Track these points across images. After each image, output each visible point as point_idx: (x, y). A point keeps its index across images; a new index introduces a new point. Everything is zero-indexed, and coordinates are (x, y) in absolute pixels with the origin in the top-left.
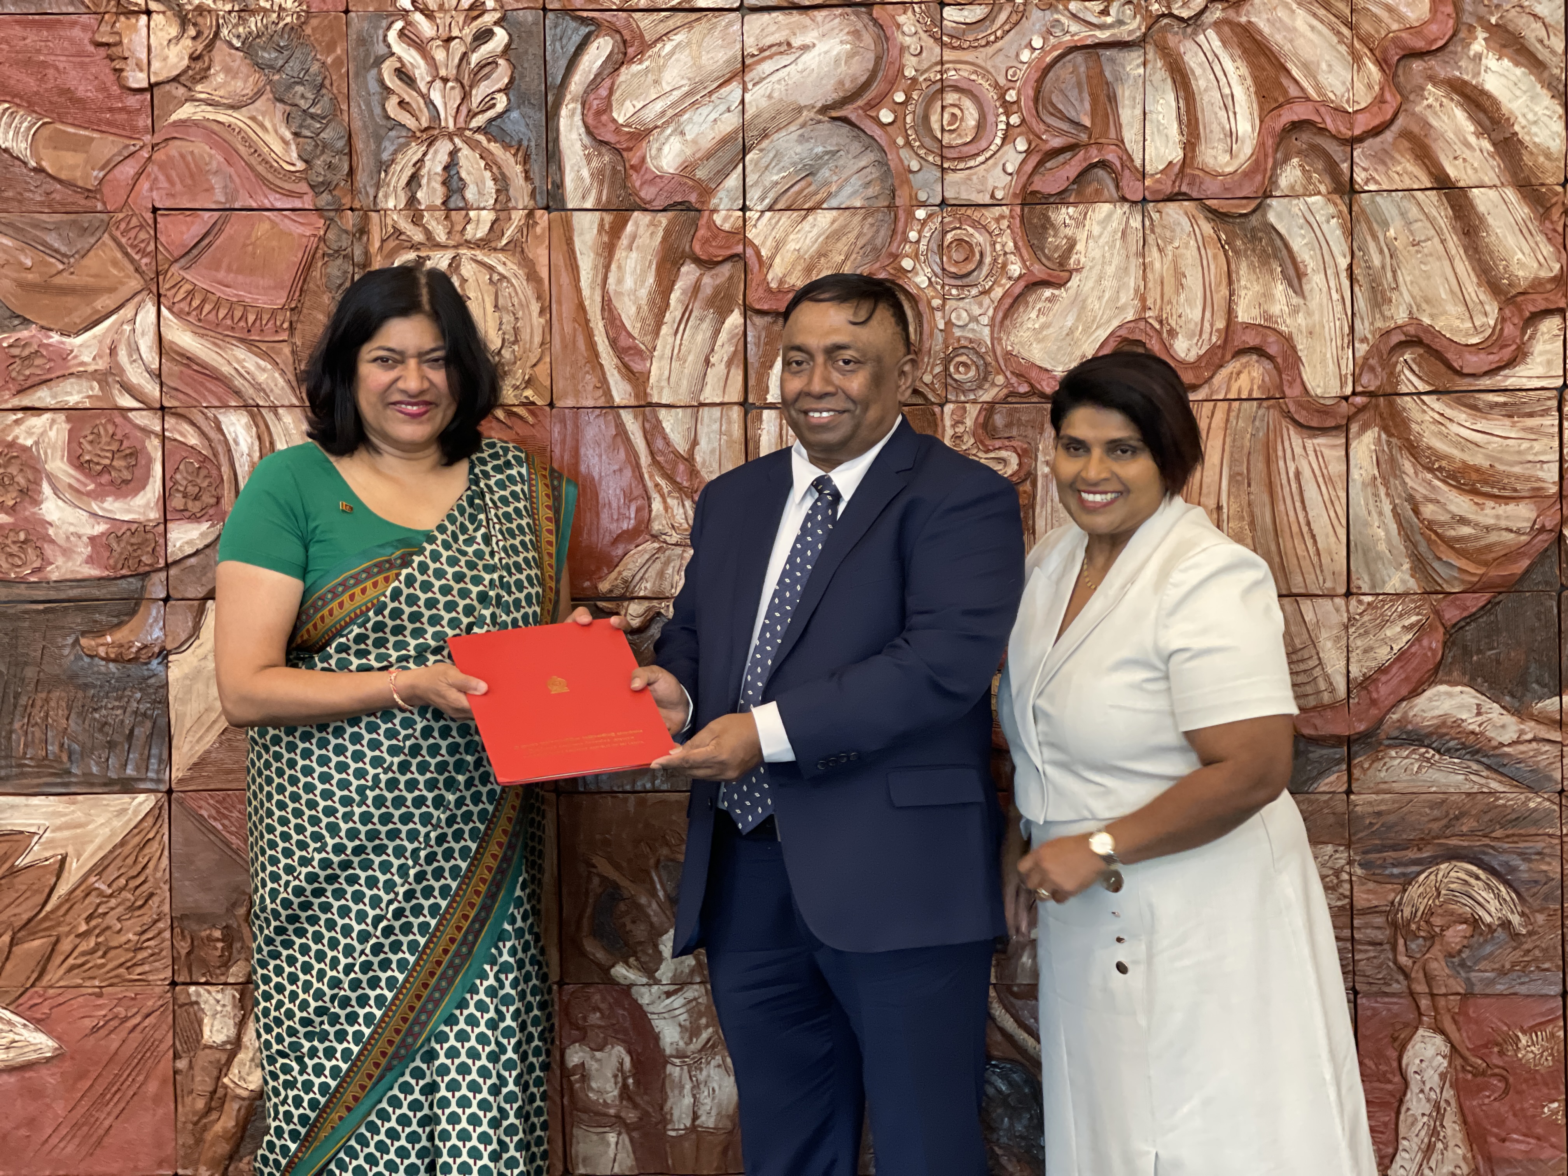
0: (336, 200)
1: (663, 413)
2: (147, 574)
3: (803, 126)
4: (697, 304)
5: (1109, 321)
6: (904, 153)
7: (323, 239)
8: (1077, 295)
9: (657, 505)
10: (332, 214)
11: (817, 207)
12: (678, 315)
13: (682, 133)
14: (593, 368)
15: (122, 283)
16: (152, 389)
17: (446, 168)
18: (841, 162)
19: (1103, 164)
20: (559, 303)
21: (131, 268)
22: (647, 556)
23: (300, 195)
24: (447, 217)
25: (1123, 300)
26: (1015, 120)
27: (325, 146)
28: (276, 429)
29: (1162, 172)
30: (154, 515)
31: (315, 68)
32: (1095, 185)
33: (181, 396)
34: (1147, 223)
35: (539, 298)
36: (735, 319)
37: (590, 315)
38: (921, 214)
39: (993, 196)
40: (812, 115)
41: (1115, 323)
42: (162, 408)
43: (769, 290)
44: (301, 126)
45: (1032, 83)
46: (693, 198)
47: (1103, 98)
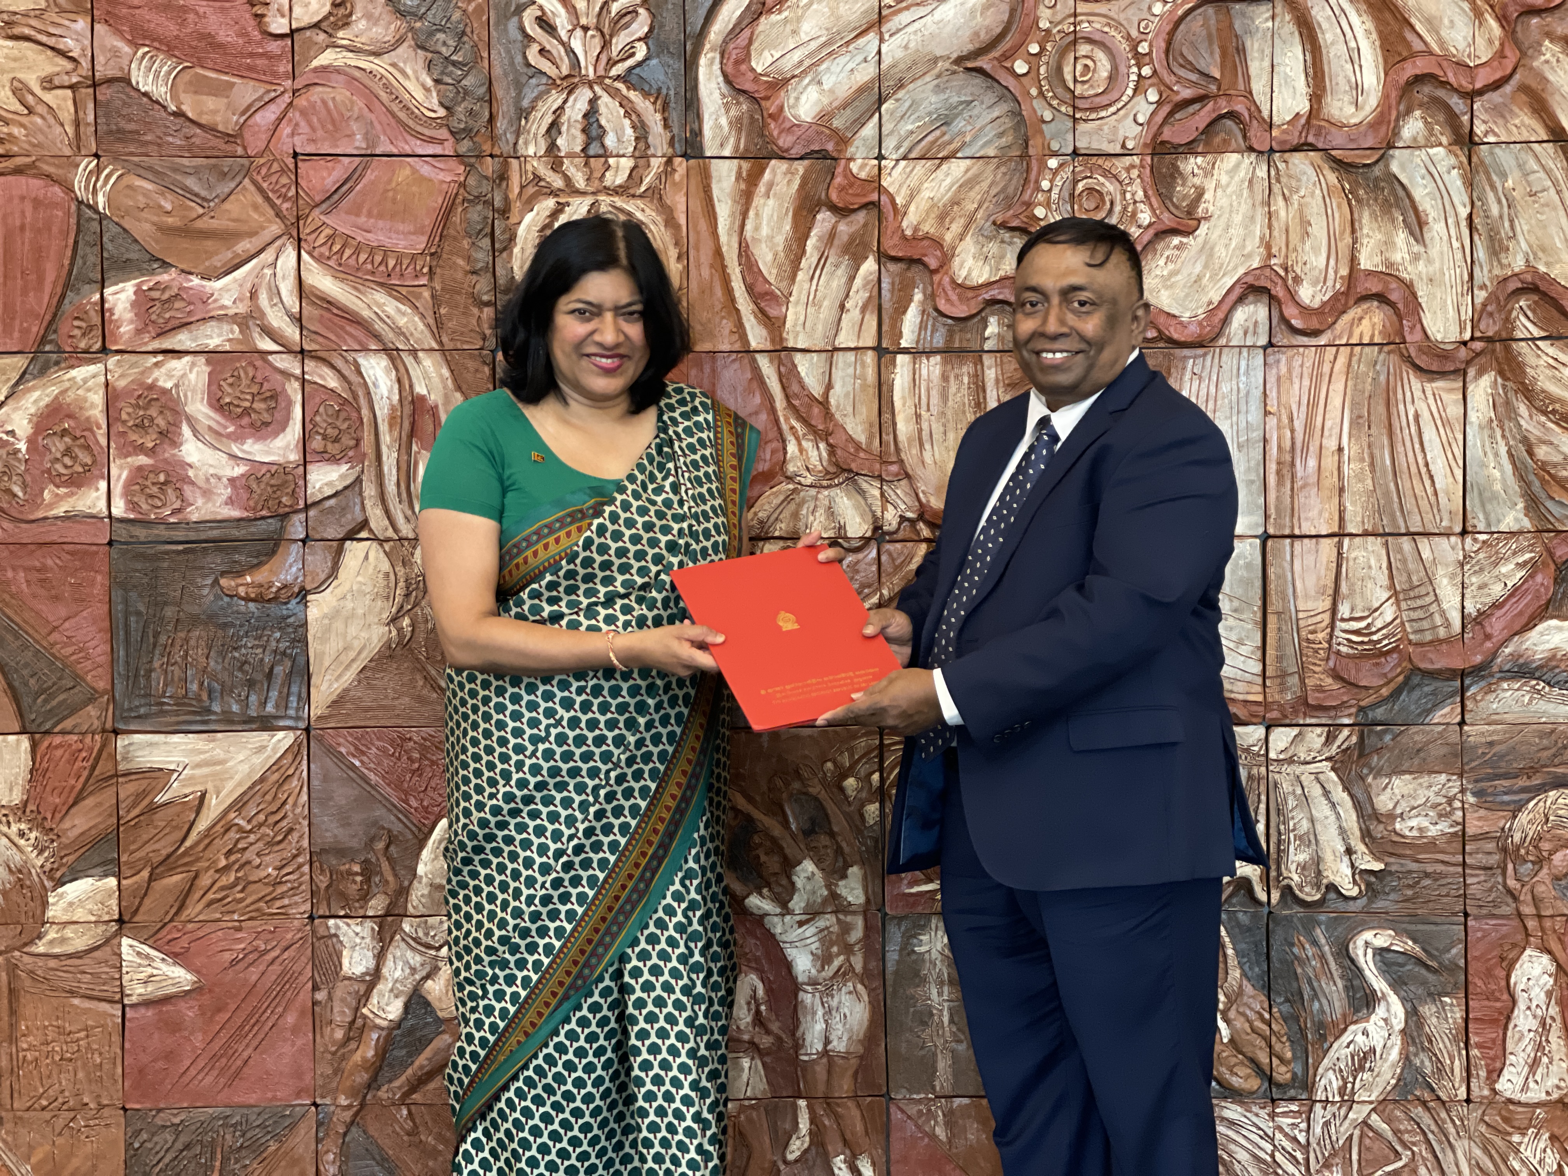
0: (477, 146)
1: (798, 358)
2: (287, 515)
3: (938, 76)
4: (832, 251)
5: (1235, 268)
6: (1038, 104)
7: (463, 185)
8: (1205, 242)
9: (792, 448)
10: (473, 160)
11: (952, 156)
12: (814, 260)
13: (820, 83)
14: (729, 313)
15: (263, 228)
16: (292, 333)
17: (585, 116)
18: (975, 112)
19: (1232, 115)
20: (697, 250)
21: (272, 213)
22: (782, 498)
23: (441, 142)
24: (586, 164)
25: (1249, 249)
26: (1146, 71)
27: (466, 92)
28: (415, 372)
29: (1288, 123)
30: (294, 456)
31: (457, 15)
32: (1222, 135)
33: (321, 340)
34: (1273, 173)
35: (677, 244)
36: (870, 265)
37: (728, 262)
38: (1053, 163)
39: (1123, 146)
40: (947, 65)
41: (1241, 271)
42: (302, 351)
43: (904, 237)
44: (443, 73)
45: (1164, 36)
46: (830, 147)
47: (1231, 50)
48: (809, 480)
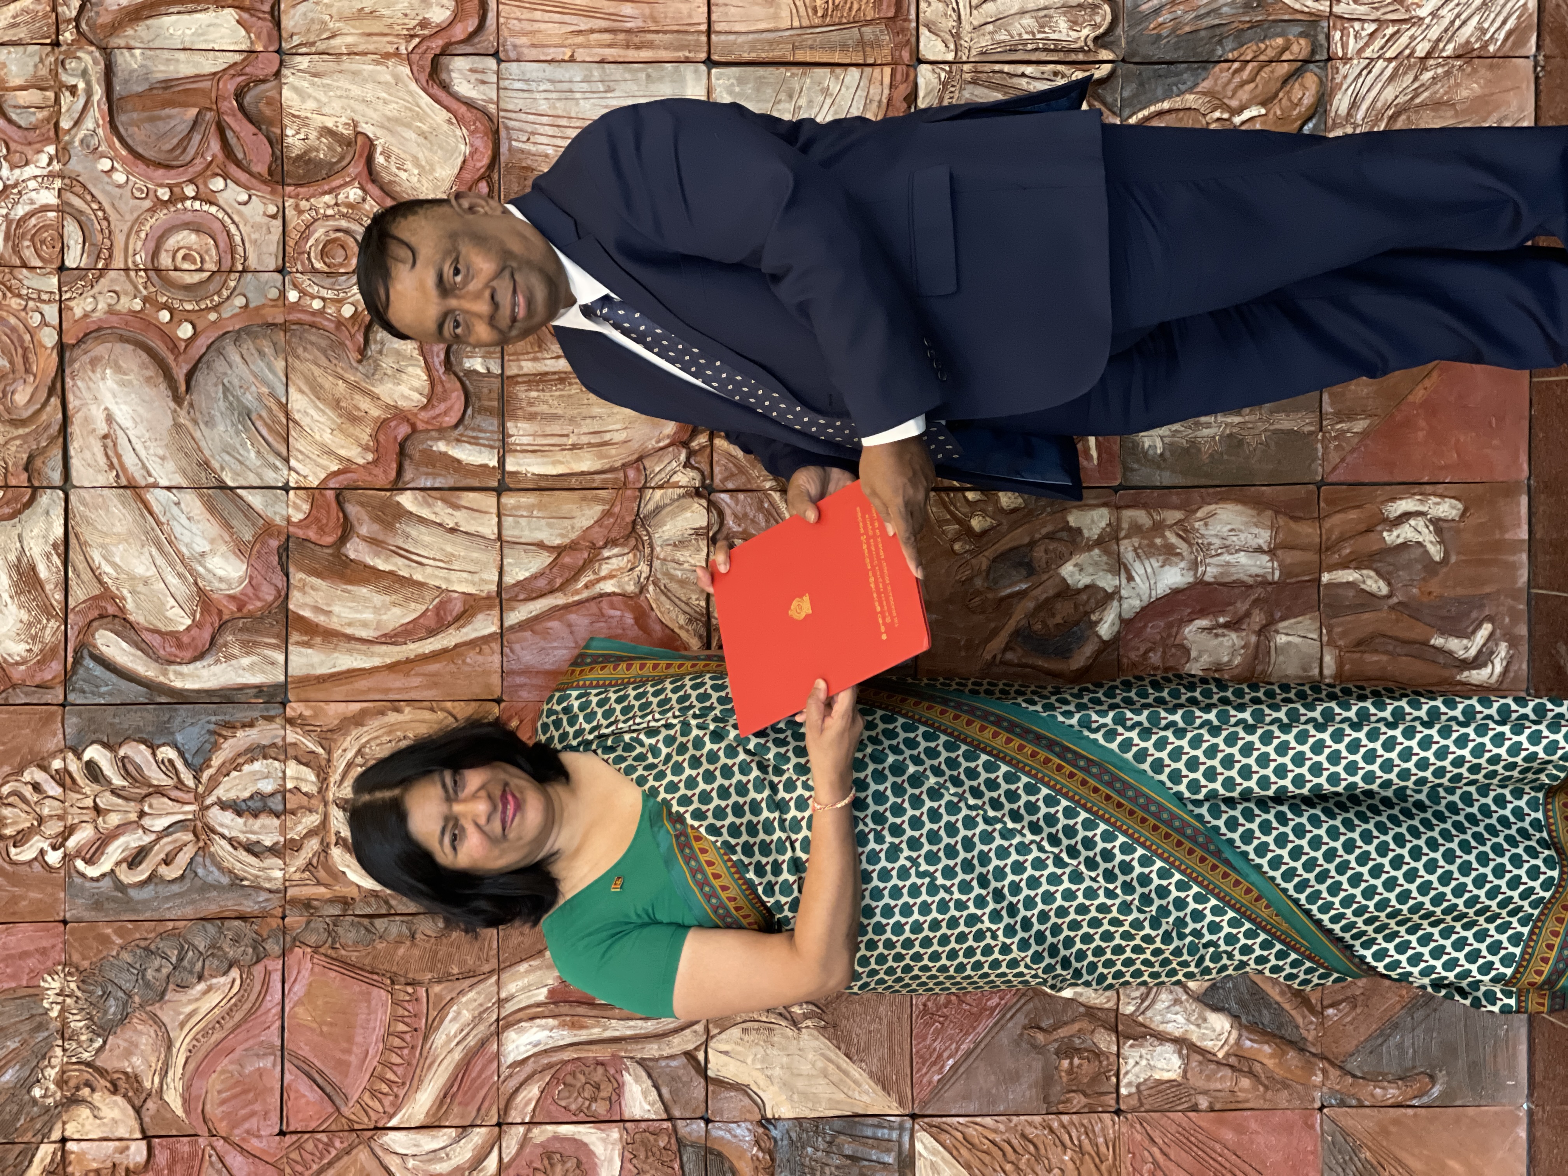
0: (272, 934)
1: (508, 580)
2: (679, 1141)
3: (195, 422)
4: (391, 541)
5: (410, 93)
6: (227, 312)
7: (316, 949)
8: (382, 127)
9: (609, 587)
10: (288, 938)
11: (284, 408)
12: (401, 561)
13: (203, 555)
14: (460, 655)
16: (478, 1136)
17: (239, 814)
18: (236, 381)
19: (239, 95)
20: (388, 690)
21: (346, 1158)
22: (663, 598)
23: (267, 973)
24: (293, 813)
25: (389, 78)
26: (190, 191)
27: (213, 946)
28: (523, 1001)
29: (248, 32)
30: (615, 1133)
31: (126, 957)
32: (262, 106)
33: (486, 1104)
34: (304, 50)
35: (382, 713)
36: (406, 500)
37: (402, 657)
38: (293, 296)
39: (274, 217)
40: (183, 413)
41: (414, 86)
42: (499, 1125)
43: (375, 462)
44: (191, 972)
45: (150, 171)
46: (274, 543)
47: (167, 95)
48: (643, 568)
